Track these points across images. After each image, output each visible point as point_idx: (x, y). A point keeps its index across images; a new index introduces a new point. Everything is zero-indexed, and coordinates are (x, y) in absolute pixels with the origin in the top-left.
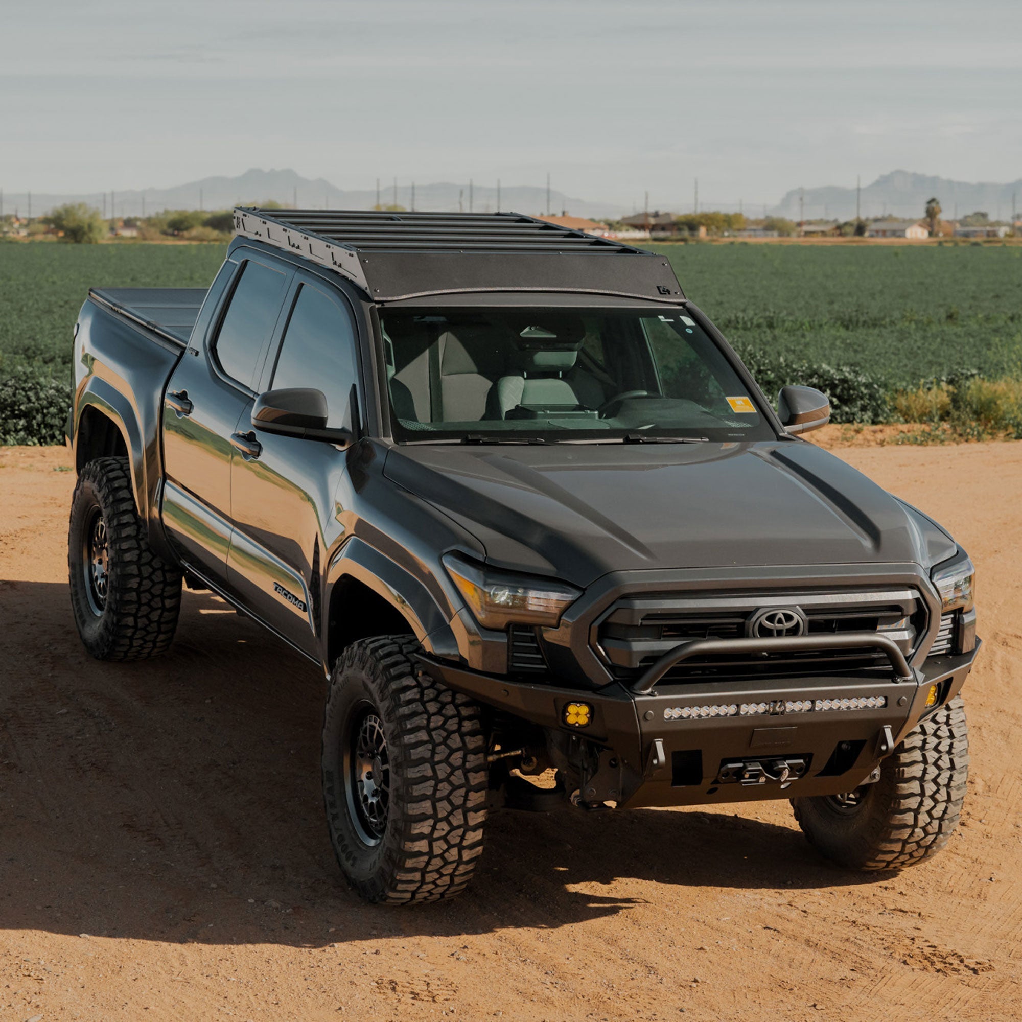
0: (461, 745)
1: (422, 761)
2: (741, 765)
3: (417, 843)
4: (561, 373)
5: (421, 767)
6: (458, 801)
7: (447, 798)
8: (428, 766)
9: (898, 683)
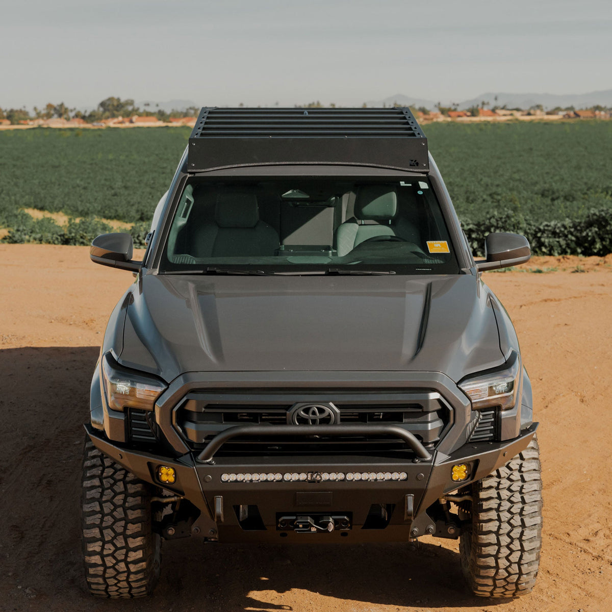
0: (123, 490)
1: (93, 500)
2: (295, 518)
3: (93, 558)
4: (390, 221)
5: (93, 504)
6: (120, 530)
7: (111, 527)
8: (97, 503)
9: (416, 463)
